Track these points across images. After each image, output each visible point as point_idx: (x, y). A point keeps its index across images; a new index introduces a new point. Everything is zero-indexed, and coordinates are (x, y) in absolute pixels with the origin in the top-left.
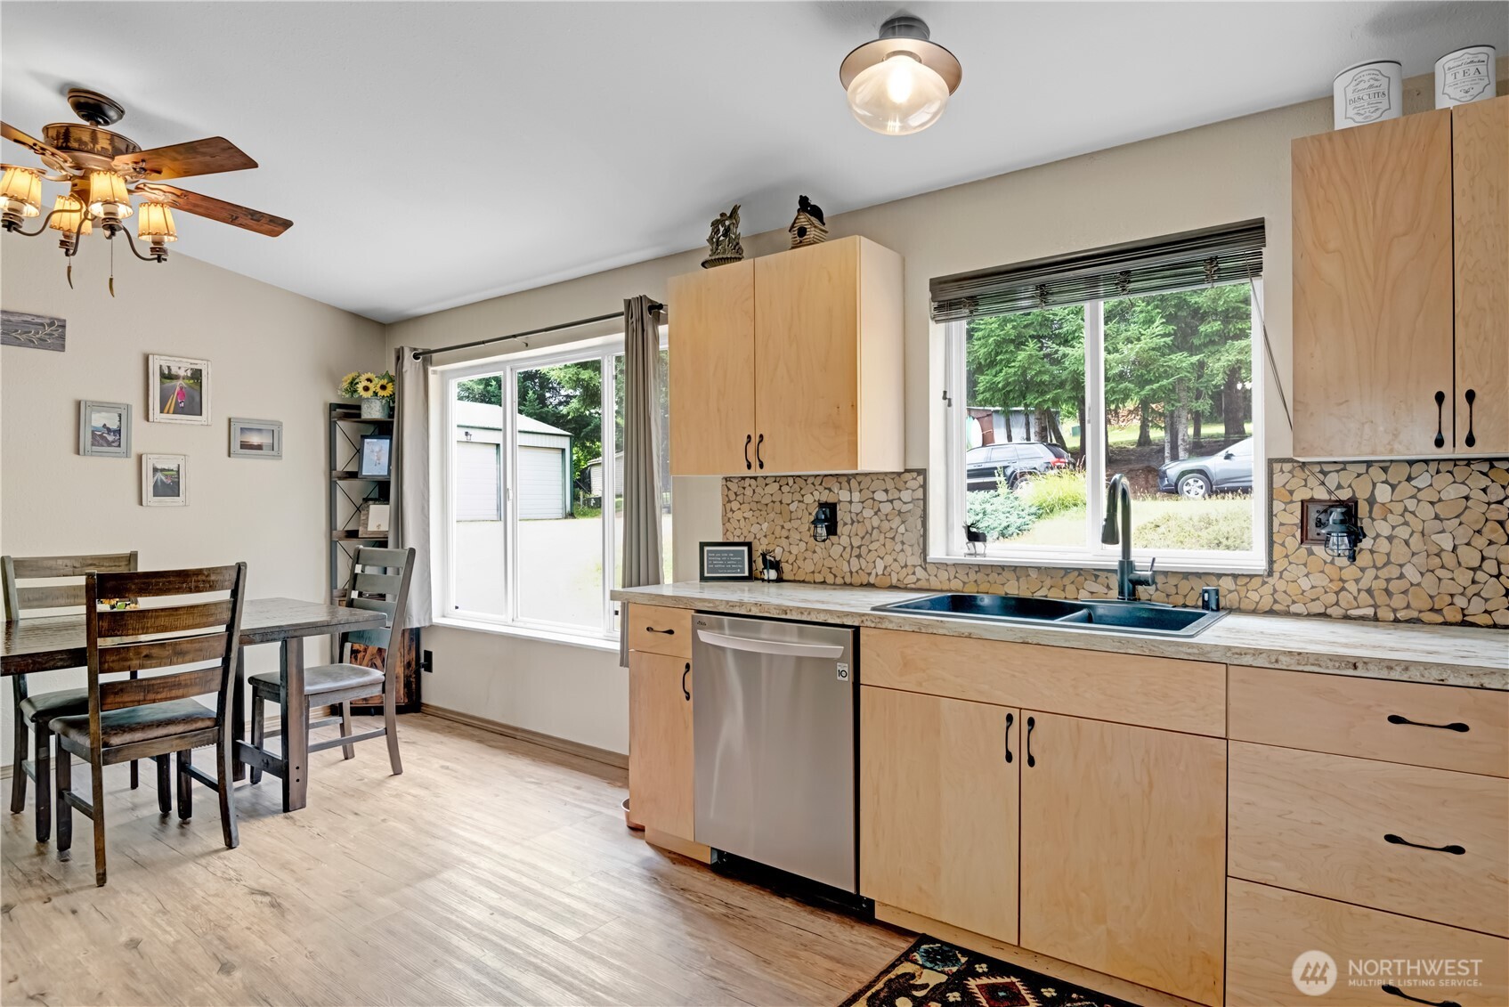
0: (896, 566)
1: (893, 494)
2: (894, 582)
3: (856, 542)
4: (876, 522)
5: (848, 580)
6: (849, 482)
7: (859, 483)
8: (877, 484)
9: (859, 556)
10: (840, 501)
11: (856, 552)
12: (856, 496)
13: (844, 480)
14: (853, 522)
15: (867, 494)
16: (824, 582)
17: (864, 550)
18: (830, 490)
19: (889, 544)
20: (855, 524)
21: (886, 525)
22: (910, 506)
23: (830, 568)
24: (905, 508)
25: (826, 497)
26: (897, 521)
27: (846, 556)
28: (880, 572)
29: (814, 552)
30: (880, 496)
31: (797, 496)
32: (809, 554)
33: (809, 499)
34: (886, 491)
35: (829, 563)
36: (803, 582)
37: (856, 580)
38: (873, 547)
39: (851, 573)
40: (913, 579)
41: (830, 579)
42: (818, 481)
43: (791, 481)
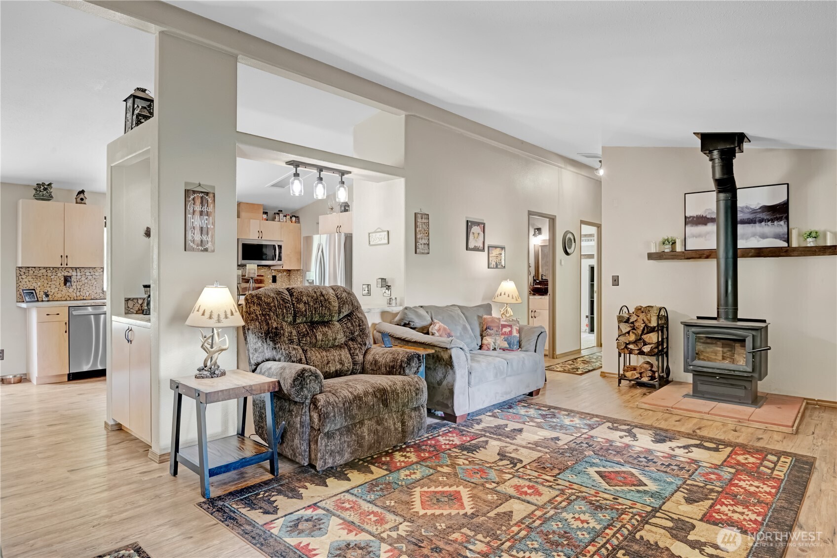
0: (93, 294)
1: (92, 273)
2: (93, 298)
3: (79, 287)
4: (86, 281)
5: (75, 298)
6: (76, 270)
7: (80, 270)
8: (86, 271)
9: (80, 291)
10: (72, 275)
11: (79, 290)
12: (79, 274)
13: (74, 269)
14: (77, 281)
15: (82, 273)
16: (66, 300)
17: (82, 289)
18: (69, 272)
19: (91, 287)
20: (78, 282)
21: (90, 282)
22: (98, 277)
23: (69, 296)
24: (96, 277)
25: (66, 274)
26: (94, 281)
27: (75, 291)
28: (88, 295)
29: (62, 291)
30: (88, 274)
31: (54, 274)
32: (60, 292)
33: (59, 274)
34: (90, 272)
35: (68, 294)
36: (57, 300)
37: (79, 298)
38: (85, 288)
39: (77, 296)
40: (99, 296)
41: (68, 299)
42: (63, 269)
43: (51, 269)
